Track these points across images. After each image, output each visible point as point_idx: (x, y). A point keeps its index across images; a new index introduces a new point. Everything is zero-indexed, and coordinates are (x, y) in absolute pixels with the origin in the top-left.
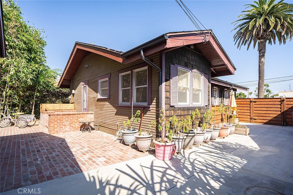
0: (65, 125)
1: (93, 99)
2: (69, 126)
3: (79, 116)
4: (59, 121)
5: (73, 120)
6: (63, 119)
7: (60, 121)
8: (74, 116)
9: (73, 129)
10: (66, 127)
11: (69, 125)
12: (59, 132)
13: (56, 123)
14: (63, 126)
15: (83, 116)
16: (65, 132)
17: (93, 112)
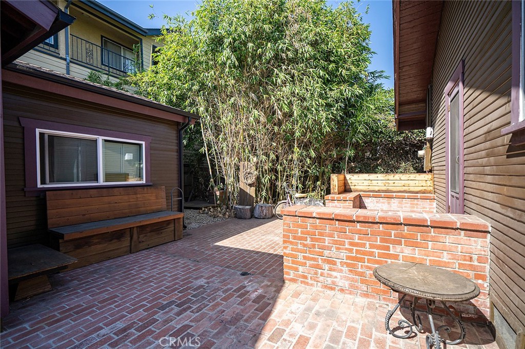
0: (331, 262)
1: (488, 144)
2: (345, 269)
3: (393, 232)
4: (309, 239)
5: (364, 245)
6: (321, 234)
7: (312, 240)
8: (369, 229)
9: (364, 287)
10: (334, 270)
11: (348, 265)
12: (309, 281)
13: (300, 247)
14: (324, 261)
15: (413, 237)
16: (332, 289)
17: (488, 225)
